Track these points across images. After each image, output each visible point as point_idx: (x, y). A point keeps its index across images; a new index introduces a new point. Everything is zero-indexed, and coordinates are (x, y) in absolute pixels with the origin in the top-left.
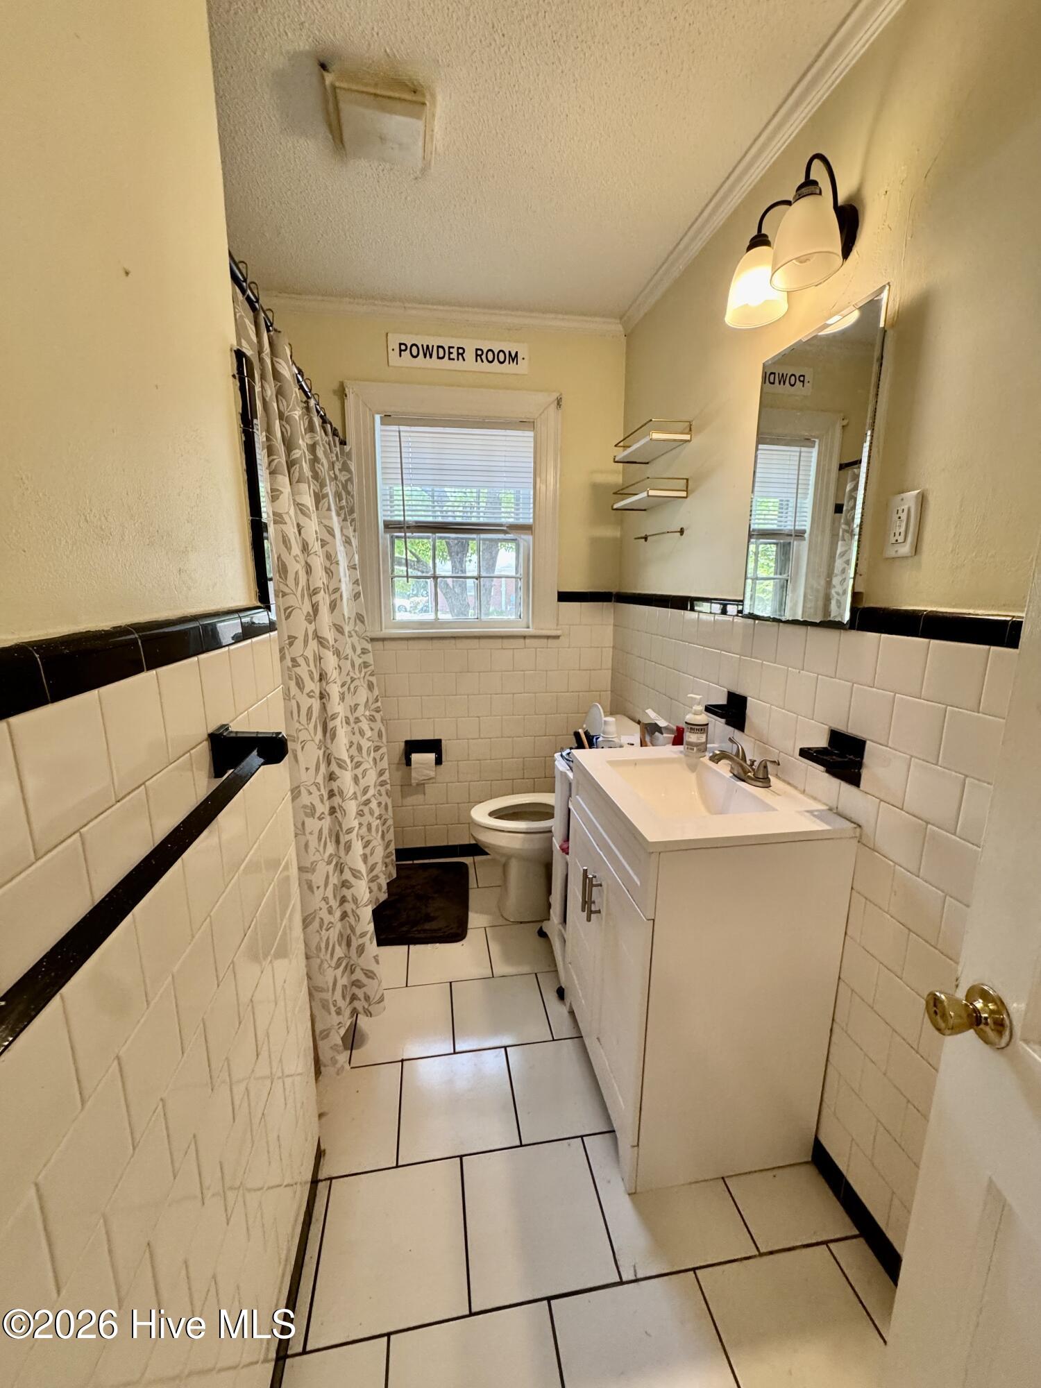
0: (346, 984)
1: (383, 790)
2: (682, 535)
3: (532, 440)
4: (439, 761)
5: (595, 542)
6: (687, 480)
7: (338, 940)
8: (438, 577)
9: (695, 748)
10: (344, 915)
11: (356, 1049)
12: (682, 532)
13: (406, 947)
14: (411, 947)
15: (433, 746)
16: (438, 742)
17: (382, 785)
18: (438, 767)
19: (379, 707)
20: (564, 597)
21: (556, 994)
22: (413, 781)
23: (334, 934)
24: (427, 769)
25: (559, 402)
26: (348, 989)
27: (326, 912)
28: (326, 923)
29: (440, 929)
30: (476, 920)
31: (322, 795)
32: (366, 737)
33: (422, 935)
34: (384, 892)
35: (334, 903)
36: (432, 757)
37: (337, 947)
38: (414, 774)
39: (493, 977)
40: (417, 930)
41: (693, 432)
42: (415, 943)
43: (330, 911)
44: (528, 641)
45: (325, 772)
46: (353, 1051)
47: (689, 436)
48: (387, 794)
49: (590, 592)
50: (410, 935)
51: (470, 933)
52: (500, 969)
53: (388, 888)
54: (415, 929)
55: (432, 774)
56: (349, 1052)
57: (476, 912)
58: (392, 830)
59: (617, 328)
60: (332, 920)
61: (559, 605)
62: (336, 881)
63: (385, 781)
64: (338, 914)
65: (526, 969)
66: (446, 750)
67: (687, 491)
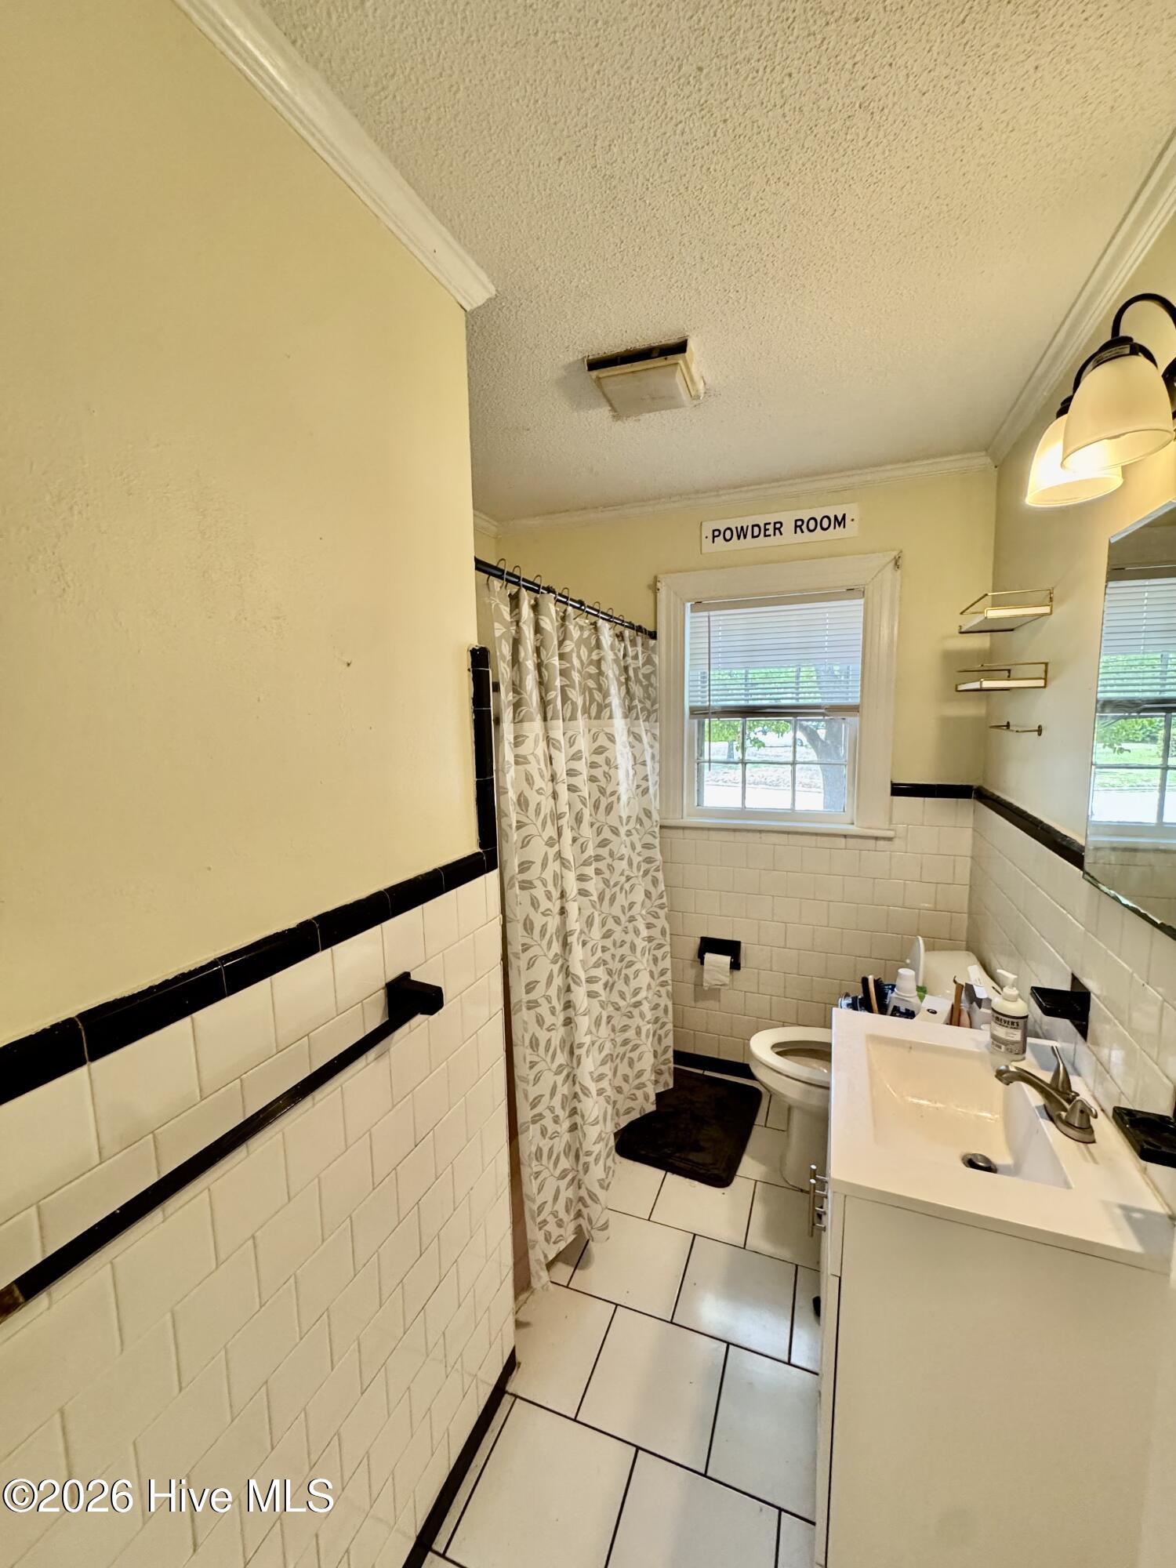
0: (571, 1196)
1: (663, 991)
2: (1040, 734)
3: (862, 608)
4: (735, 966)
5: (946, 722)
6: (1046, 664)
7: (565, 1151)
8: (746, 764)
9: (1003, 1047)
10: (573, 1128)
11: (581, 1269)
12: (1040, 731)
13: (664, 1172)
14: (668, 1174)
15: (730, 948)
16: (738, 944)
17: (662, 986)
18: (736, 973)
19: (664, 904)
20: (898, 790)
21: (811, 1302)
22: (705, 984)
23: (560, 1145)
24: (719, 973)
25: (897, 563)
26: (574, 1204)
27: (552, 1121)
28: (550, 1132)
29: (704, 1165)
30: (750, 1168)
31: (554, 1007)
32: (641, 936)
33: (682, 1165)
34: (652, 1104)
35: (563, 1115)
36: (726, 960)
37: (562, 1156)
38: (706, 976)
39: (744, 1248)
40: (679, 1157)
41: (1054, 603)
42: (674, 1172)
43: (556, 1120)
44: (849, 840)
45: (561, 985)
46: (577, 1271)
47: (1049, 608)
48: (668, 996)
49: (939, 785)
50: (671, 1161)
51: (736, 1181)
52: (757, 1241)
53: (657, 1099)
54: (677, 1155)
55: (727, 980)
56: (572, 1270)
57: (753, 1158)
58: (671, 1035)
59: (982, 460)
60: (559, 1130)
61: (892, 801)
62: (566, 1092)
63: (666, 982)
64: (566, 1125)
65: (785, 1253)
66: (745, 954)
67: (1045, 679)
